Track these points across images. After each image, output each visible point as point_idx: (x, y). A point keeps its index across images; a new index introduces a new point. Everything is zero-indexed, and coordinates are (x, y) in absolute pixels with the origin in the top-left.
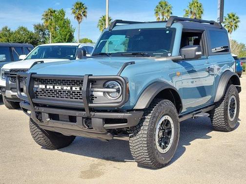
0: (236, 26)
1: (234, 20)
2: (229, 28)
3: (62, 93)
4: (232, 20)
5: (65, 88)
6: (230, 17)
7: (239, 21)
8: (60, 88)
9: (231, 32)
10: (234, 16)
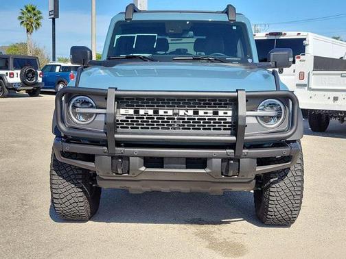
0: (38, 24)
1: (35, 15)
2: (29, 27)
3: (175, 122)
4: (32, 15)
5: (182, 113)
6: (29, 11)
7: (41, 18)
8: (170, 112)
9: (32, 32)
10: (34, 9)
